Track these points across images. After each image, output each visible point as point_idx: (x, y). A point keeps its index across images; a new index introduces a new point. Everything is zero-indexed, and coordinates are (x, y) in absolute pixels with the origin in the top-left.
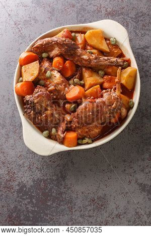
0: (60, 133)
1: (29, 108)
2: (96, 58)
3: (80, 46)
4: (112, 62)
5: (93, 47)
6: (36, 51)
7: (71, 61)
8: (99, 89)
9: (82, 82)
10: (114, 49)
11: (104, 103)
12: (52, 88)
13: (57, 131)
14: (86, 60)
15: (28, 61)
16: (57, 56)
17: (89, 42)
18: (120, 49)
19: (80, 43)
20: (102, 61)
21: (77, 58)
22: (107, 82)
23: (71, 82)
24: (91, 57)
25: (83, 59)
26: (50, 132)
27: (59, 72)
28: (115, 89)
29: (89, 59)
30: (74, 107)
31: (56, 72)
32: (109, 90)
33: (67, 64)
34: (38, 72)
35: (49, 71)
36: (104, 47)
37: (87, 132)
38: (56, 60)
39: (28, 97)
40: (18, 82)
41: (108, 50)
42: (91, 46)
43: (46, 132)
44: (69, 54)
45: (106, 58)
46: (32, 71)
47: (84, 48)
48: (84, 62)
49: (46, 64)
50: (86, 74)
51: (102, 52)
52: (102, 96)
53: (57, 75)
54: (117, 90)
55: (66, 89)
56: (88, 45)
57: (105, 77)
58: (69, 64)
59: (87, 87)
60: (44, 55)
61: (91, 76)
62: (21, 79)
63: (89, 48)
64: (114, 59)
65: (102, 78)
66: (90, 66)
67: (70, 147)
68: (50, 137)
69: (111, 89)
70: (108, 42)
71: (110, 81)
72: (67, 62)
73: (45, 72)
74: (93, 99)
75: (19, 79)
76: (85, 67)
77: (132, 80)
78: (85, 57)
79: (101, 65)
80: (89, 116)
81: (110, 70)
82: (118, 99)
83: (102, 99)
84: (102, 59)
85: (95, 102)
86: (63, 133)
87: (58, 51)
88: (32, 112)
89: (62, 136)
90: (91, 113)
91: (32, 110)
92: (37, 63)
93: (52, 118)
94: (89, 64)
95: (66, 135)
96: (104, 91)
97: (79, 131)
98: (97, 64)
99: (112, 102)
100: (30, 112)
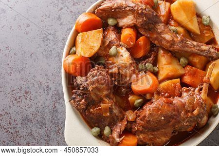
0: (115, 135)
1: (79, 95)
2: (182, 41)
3: (162, 19)
4: (202, 51)
5: (179, 24)
6: (101, 14)
7: (147, 37)
8: (178, 84)
9: (156, 69)
10: (205, 31)
11: (183, 105)
12: (114, 70)
13: (111, 131)
14: (168, 42)
15: (88, 27)
16: (129, 27)
17: (175, 15)
18: (212, 32)
19: (162, 14)
20: (188, 46)
21: (155, 36)
22: (190, 75)
23: (141, 66)
24: (175, 39)
25: (164, 38)
26: (102, 130)
27: (128, 50)
28: (201, 89)
29: (173, 40)
30: (140, 103)
31: (124, 49)
32: (193, 89)
33: (141, 41)
34: (99, 46)
35: (114, 47)
36: (194, 27)
38: (126, 32)
39: (80, 80)
40: (69, 54)
41: (198, 32)
42: (176, 21)
43: (96, 130)
44: (146, 27)
45: (195, 43)
46: (91, 43)
47: (167, 23)
48: (164, 42)
49: (112, 36)
50: (163, 60)
51: (189, 33)
52: (180, 95)
53: (125, 54)
54: (203, 92)
56: (172, 19)
57: (188, 68)
58: (144, 41)
59: (161, 77)
60: (111, 22)
61: (170, 63)
62: (74, 49)
63: (173, 23)
64: (205, 47)
65: (184, 68)
66: (171, 49)
69: (195, 87)
70: (199, 19)
71: (193, 75)
72: (141, 38)
73: (109, 46)
74: (167, 97)
75: (71, 49)
76: (164, 49)
78: (168, 37)
79: (186, 52)
80: (160, 121)
81: (196, 60)
82: (202, 104)
83: (180, 99)
84: (189, 43)
85: (171, 103)
86: (120, 136)
87: (132, 20)
88: (83, 101)
89: (118, 140)
90: (163, 118)
91: (83, 98)
92: (99, 32)
93: (108, 114)
94: (171, 47)
95: (123, 139)
96: (184, 89)
97: (141, 136)
98: (182, 49)
99: (193, 107)
100: (80, 101)
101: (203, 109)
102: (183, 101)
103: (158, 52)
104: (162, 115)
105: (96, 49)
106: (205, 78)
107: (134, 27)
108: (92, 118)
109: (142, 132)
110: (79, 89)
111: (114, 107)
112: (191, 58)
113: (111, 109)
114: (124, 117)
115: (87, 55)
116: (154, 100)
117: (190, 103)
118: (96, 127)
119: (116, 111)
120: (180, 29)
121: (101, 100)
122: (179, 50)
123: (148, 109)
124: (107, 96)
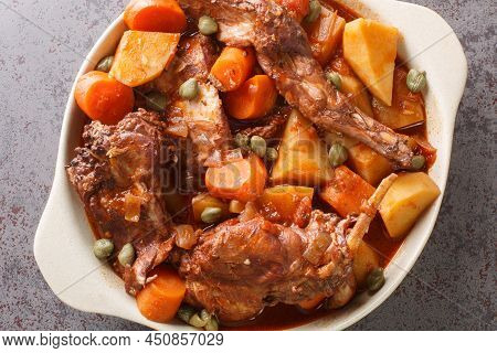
0: (139, 267)
1: (86, 160)
2: (342, 109)
3: (316, 50)
4: (379, 142)
5: (352, 72)
7: (271, 78)
8: (307, 200)
9: (272, 153)
10: (406, 103)
11: (302, 247)
12: (177, 129)
13: (135, 257)
14: (311, 101)
16: (239, 46)
17: (348, 48)
18: (423, 108)
19: (321, 39)
20: (354, 124)
21: (288, 81)
22: (341, 188)
23: (242, 138)
24: (329, 100)
25: (305, 92)
26: (116, 250)
27: (221, 94)
28: (351, 225)
30: (213, 214)
31: (213, 91)
32: (334, 219)
33: (255, 85)
34: (161, 68)
35: (192, 80)
36: (382, 86)
37: (214, 300)
38: (229, 56)
39: (97, 129)
40: (95, 67)
41: (387, 99)
42: (346, 63)
43: (104, 244)
45: (371, 122)
46: (147, 56)
47: (326, 62)
48: (303, 101)
49: (197, 56)
52: (304, 225)
53: (212, 101)
54: (353, 231)
55: (217, 154)
56: (341, 55)
57: (343, 172)
58: (262, 85)
59: (278, 173)
60: (205, 24)
63: (338, 63)
65: (333, 168)
66: (316, 120)
67: (149, 318)
68: (110, 260)
69: (341, 217)
72: (257, 78)
73: (184, 76)
74: (273, 221)
76: (301, 115)
77: (412, 214)
78: (314, 91)
79: (346, 135)
80: (241, 266)
81: (364, 159)
82: (343, 256)
83: (299, 232)
84: (358, 117)
85: (276, 235)
86: (148, 273)
87: (248, 34)
88: (92, 174)
89: (141, 279)
90: (247, 262)
91: (92, 169)
92: (171, 39)
93: (136, 219)
94: (315, 114)
95: (153, 281)
96: (317, 213)
97: (196, 287)
98: (339, 125)
99: (322, 258)
100: (86, 173)
101: (344, 269)
102: (304, 239)
103: (288, 118)
104: (247, 254)
105: (151, 74)
106: (366, 204)
107: (249, 49)
108: (100, 217)
109: (197, 278)
110: (89, 147)
111: (152, 207)
112: (354, 152)
113: (144, 211)
114: (169, 236)
115: (127, 81)
116: (241, 218)
117: (318, 249)
118: (106, 238)
119: (155, 217)
120: (350, 83)
121: (129, 185)
122: (331, 126)
123: (223, 232)
124: (145, 180)
